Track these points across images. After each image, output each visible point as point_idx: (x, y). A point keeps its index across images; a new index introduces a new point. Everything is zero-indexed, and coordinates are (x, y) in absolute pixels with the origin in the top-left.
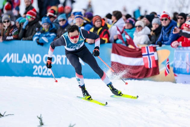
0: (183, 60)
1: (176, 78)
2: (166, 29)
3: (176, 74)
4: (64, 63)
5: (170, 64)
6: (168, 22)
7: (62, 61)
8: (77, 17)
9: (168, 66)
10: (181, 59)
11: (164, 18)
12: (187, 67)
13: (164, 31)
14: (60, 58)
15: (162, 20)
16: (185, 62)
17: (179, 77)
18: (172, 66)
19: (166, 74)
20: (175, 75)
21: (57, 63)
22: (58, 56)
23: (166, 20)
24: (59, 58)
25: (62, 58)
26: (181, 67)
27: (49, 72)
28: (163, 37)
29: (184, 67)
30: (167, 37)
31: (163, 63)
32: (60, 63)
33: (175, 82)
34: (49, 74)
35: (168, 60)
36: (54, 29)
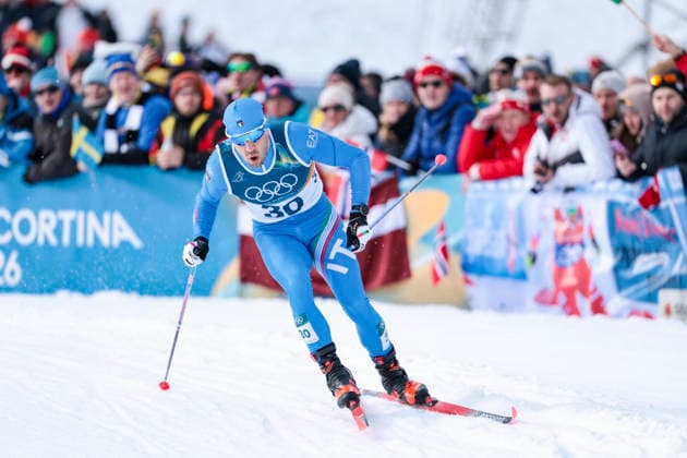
0: (496, 225)
1: (469, 290)
2: (435, 117)
3: (472, 277)
4: (66, 240)
5: (451, 242)
6: (442, 92)
7: (58, 231)
8: (115, 71)
9: (444, 251)
10: (488, 222)
11: (430, 78)
12: (508, 251)
13: (425, 125)
14: (53, 223)
15: (424, 85)
16: (501, 234)
17: (481, 287)
18: (459, 248)
19: (436, 278)
20: (467, 281)
21: (41, 241)
22: (44, 214)
23: (436, 84)
24: (47, 221)
25: (60, 223)
26: (487, 253)
27: (13, 274)
28: (425, 144)
29: (498, 252)
30: (436, 144)
31: (426, 239)
32: (53, 241)
33: (465, 305)
34: (13, 281)
35: (442, 228)
36: (23, 114)
